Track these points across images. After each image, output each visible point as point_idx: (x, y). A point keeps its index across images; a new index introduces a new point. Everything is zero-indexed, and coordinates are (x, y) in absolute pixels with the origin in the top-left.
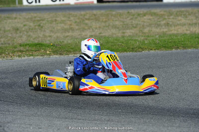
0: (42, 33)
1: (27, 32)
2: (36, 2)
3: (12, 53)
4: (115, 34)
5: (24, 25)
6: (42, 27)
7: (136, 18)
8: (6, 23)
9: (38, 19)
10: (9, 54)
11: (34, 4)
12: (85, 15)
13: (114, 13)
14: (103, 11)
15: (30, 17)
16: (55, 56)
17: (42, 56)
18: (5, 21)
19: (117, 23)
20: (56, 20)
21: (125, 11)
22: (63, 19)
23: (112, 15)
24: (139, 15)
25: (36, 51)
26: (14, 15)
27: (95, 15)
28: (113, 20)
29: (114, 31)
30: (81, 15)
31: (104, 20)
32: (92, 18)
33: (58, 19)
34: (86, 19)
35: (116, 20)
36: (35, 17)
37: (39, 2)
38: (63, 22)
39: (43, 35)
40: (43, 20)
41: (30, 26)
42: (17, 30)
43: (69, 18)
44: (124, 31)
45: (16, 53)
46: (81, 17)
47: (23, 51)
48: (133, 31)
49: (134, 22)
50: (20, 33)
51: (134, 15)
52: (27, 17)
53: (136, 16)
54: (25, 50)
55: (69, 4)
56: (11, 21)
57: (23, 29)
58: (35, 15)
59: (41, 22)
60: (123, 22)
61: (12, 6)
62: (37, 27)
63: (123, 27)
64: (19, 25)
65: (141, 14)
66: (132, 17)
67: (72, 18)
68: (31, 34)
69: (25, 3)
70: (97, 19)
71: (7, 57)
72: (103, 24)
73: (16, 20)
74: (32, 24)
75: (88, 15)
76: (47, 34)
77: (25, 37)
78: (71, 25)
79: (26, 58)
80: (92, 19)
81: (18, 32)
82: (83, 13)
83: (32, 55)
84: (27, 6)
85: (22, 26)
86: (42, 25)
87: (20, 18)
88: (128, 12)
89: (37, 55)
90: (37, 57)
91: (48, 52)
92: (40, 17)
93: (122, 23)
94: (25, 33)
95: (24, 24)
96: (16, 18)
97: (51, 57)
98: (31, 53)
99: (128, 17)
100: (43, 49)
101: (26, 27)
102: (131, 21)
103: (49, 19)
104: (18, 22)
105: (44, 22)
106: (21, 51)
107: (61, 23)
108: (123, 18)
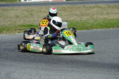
1: (24, 18)
3: (15, 30)
4: (76, 19)
5: (22, 14)
6: (32, 15)
7: (89, 9)
8: (11, 12)
9: (30, 10)
10: (13, 31)
11: (28, 1)
13: (75, 6)
14: (69, 6)
15: (25, 9)
18: (11, 11)
19: (77, 12)
20: (41, 11)
21: (82, 5)
22: (45, 10)
23: (74, 8)
24: (90, 7)
26: (16, 8)
27: (64, 8)
28: (75, 11)
29: (75, 17)
31: (70, 11)
32: (62, 9)
33: (42, 10)
34: (59, 10)
35: (77, 11)
36: (28, 9)
39: (33, 20)
40: (33, 11)
41: (25, 14)
42: (17, 16)
44: (82, 17)
45: (17, 30)
48: (87, 17)
49: (87, 12)
50: (20, 18)
51: (87, 8)
52: (24, 9)
54: (22, 29)
55: (49, 1)
56: (14, 11)
57: (21, 16)
58: (28, 8)
62: (29, 15)
63: (81, 15)
64: (19, 14)
65: (92, 7)
66: (86, 9)
68: (26, 19)
69: (22, 1)
70: (65, 10)
71: (11, 33)
72: (69, 13)
73: (17, 11)
74: (26, 13)
75: (60, 8)
76: (36, 19)
77: (22, 21)
81: (18, 18)
85: (21, 14)
86: (32, 14)
87: (19, 10)
88: (84, 6)
93: (80, 13)
94: (23, 18)
96: (17, 10)
99: (84, 9)
102: (85, 11)
103: (37, 10)
104: (18, 12)
105: (34, 12)
106: (20, 29)
107: (44, 13)
108: (81, 9)
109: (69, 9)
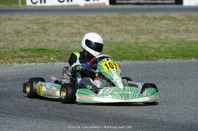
0: (46, 37)
1: (30, 36)
2: (41, 2)
3: (11, 59)
4: (128, 40)
5: (27, 28)
6: (47, 30)
7: (152, 22)
8: (7, 25)
9: (43, 21)
10: (8, 60)
11: (39, 4)
12: (95, 18)
13: (128, 16)
14: (115, 14)
15: (34, 18)
16: (59, 63)
17: (45, 63)
18: (6, 23)
19: (130, 27)
20: (62, 23)
21: (140, 15)
22: (71, 22)
23: (125, 19)
24: (155, 19)
25: (38, 57)
26: (16, 16)
27: (106, 18)
28: (126, 25)
29: (126, 36)
30: (91, 18)
31: (116, 24)
32: (102, 21)
33: (65, 22)
34: (96, 23)
35: (129, 25)
36: (39, 19)
37: (45, 2)
38: (70, 25)
39: (48, 39)
40: (48, 23)
41: (34, 29)
42: (18, 33)
43: (77, 21)
44: (139, 37)
45: (16, 59)
46: (90, 20)
47: (24, 57)
48: (148, 37)
49: (149, 26)
50: (22, 36)
51: (149, 19)
52: (30, 19)
53: (152, 20)
54: (26, 55)
55: (78, 6)
56: (12, 22)
57: (26, 32)
58: (40, 17)
59: (46, 24)
60: (138, 27)
61: (14, 7)
62: (41, 31)
64: (22, 28)
65: (158, 18)
66: (147, 21)
67: (80, 22)
69: (29, 3)
70: (108, 23)
71: (6, 63)
72: (115, 29)
73: (18, 22)
74: (35, 27)
75: (98, 18)
76: (52, 39)
77: (28, 41)
78: (79, 29)
79: (27, 64)
80: (103, 23)
81: (20, 35)
82: (93, 15)
83: (34, 62)
84: (30, 6)
85: (24, 28)
86: (46, 28)
87: (22, 20)
88: (144, 16)
89: (40, 62)
90: (39, 64)
91: (52, 59)
92: (44, 20)
93: (135, 28)
95: (27, 26)
96: (17, 20)
97: (55, 64)
98: (33, 60)
99: (143, 22)
100: (46, 55)
101: (30, 30)
102: (146, 26)
103: (55, 22)
104: (20, 25)
105: (49, 25)
106: (21, 57)
107: (68, 26)
108: (137, 22)
109: (115, 21)
